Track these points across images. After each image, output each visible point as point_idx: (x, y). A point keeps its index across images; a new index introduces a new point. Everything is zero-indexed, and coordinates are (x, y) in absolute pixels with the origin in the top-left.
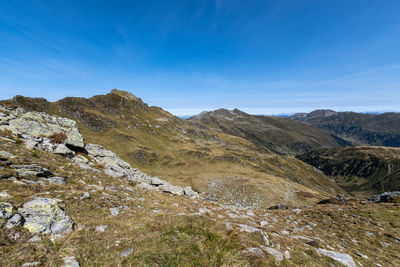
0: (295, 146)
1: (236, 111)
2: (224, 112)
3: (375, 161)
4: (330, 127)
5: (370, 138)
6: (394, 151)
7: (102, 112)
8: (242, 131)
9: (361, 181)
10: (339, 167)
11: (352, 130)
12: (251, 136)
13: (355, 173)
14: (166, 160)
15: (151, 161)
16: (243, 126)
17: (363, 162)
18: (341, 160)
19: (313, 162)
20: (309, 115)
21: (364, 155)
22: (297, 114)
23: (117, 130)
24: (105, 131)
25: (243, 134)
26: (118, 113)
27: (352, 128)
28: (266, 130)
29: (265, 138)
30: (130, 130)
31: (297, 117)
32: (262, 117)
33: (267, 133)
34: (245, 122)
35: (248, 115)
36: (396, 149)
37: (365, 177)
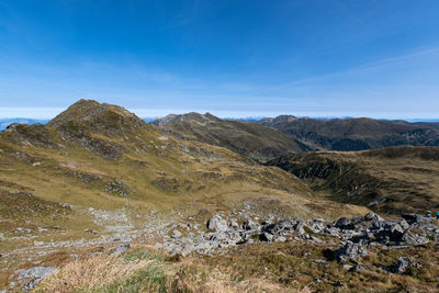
0: (266, 151)
1: (208, 115)
2: (196, 116)
3: (331, 163)
4: (292, 132)
5: (322, 141)
6: (343, 155)
7: (106, 135)
8: (217, 137)
9: (321, 182)
10: (305, 170)
11: (309, 135)
12: (226, 142)
13: (316, 175)
14: (187, 185)
15: (175, 187)
16: (217, 131)
17: (322, 165)
18: (305, 164)
19: (284, 167)
20: (274, 120)
21: (323, 159)
22: (264, 119)
23: (128, 156)
24: (118, 159)
25: (218, 141)
26: (121, 135)
27: (309, 133)
28: (239, 135)
29: (238, 144)
30: (140, 155)
31: (264, 122)
32: (234, 122)
33: (240, 139)
34: (217, 128)
35: (220, 120)
36: (345, 153)
37: (324, 178)
